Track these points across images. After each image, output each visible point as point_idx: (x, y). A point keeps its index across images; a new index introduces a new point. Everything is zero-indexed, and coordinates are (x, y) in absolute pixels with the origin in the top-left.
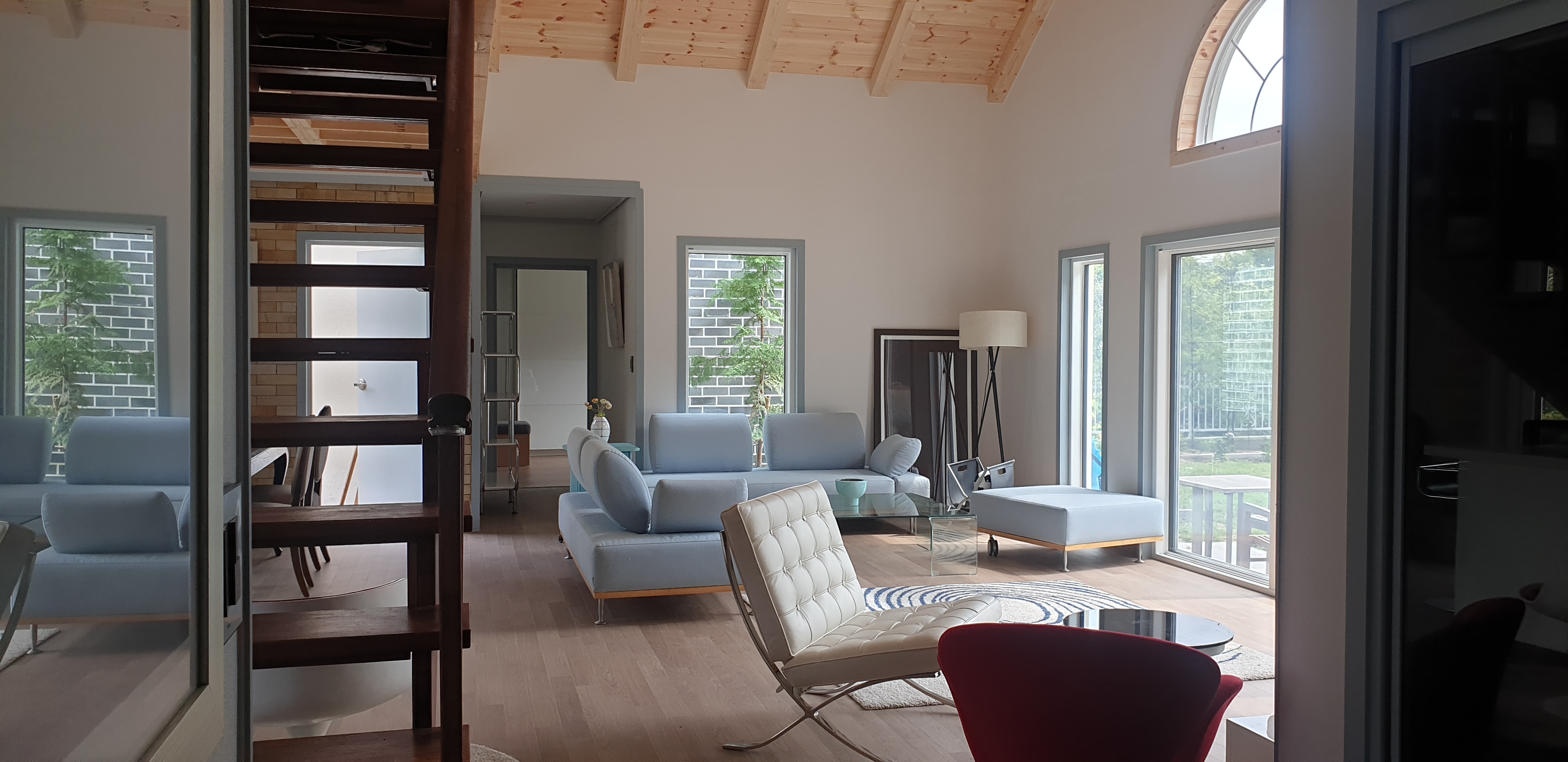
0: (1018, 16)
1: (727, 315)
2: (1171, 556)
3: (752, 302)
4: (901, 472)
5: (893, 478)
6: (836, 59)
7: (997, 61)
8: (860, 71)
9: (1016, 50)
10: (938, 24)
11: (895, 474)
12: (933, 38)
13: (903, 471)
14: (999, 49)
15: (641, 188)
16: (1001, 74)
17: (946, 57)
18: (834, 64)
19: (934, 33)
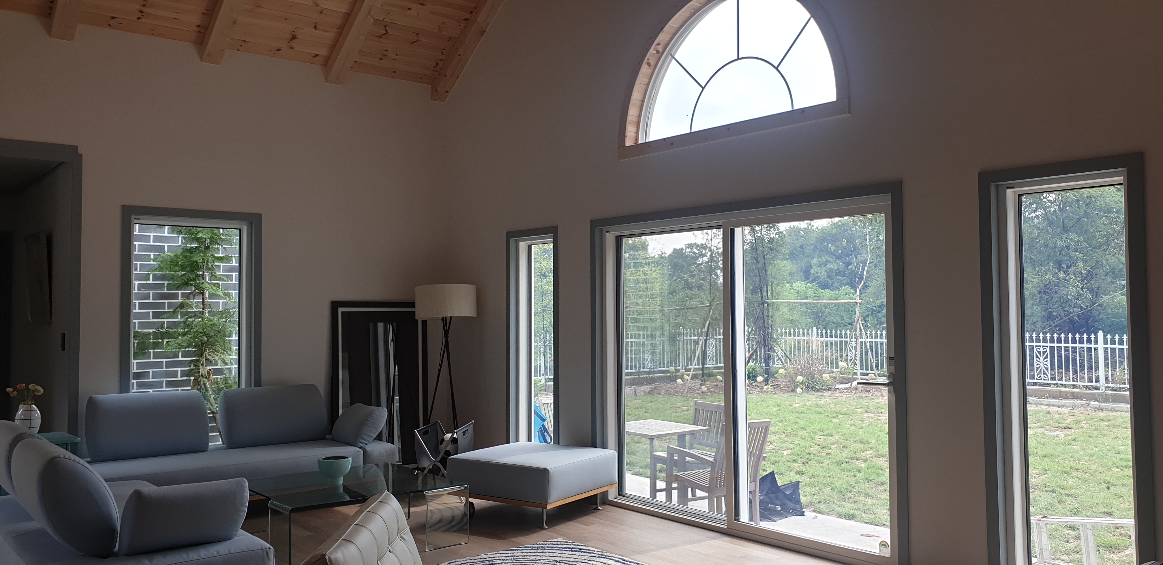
0: (463, 25)
1: (163, 289)
2: (621, 501)
3: (192, 276)
4: (368, 441)
5: (360, 448)
6: (294, 43)
7: (441, 64)
8: (317, 58)
9: (459, 55)
10: (392, 23)
11: (362, 443)
12: (387, 35)
13: (369, 440)
14: (444, 53)
15: (79, 152)
16: (445, 76)
17: (397, 55)
18: (291, 48)
19: (388, 30)
